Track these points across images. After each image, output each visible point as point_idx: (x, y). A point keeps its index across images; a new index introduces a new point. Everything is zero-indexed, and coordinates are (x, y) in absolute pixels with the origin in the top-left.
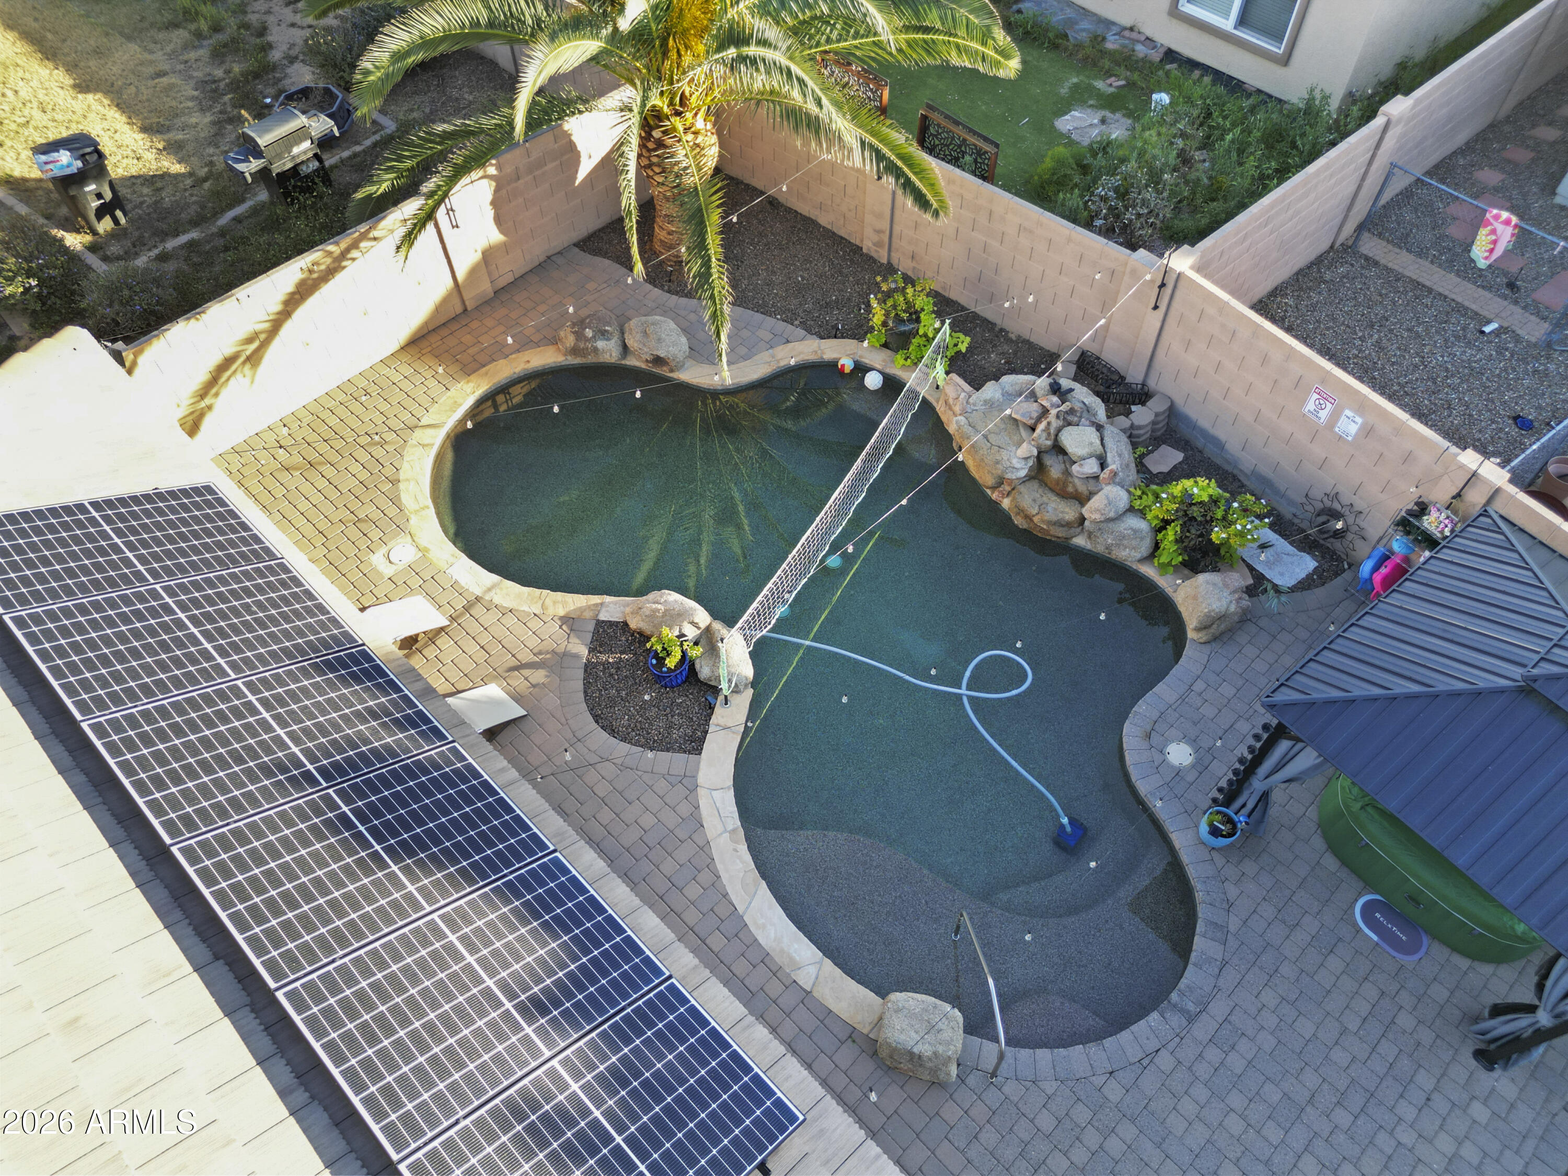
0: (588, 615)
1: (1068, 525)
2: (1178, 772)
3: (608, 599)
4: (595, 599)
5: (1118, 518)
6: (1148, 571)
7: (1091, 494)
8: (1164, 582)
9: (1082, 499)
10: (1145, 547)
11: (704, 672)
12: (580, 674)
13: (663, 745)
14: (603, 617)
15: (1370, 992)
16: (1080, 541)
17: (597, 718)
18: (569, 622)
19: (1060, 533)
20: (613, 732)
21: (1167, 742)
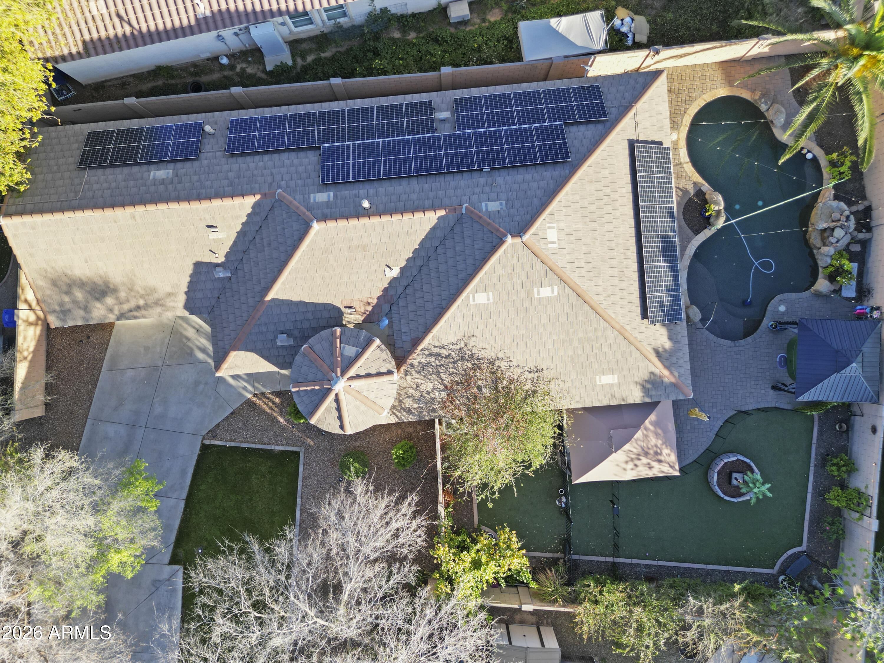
0: (699, 185)
1: (816, 247)
2: (778, 311)
3: (706, 184)
4: (704, 182)
5: (827, 256)
6: (820, 270)
7: (827, 246)
8: (820, 275)
9: (824, 245)
10: (824, 266)
11: (712, 220)
12: (688, 199)
13: (691, 228)
14: (702, 188)
15: (767, 366)
16: (815, 251)
17: (683, 211)
18: (695, 184)
19: (812, 247)
20: (684, 217)
21: (783, 304)
